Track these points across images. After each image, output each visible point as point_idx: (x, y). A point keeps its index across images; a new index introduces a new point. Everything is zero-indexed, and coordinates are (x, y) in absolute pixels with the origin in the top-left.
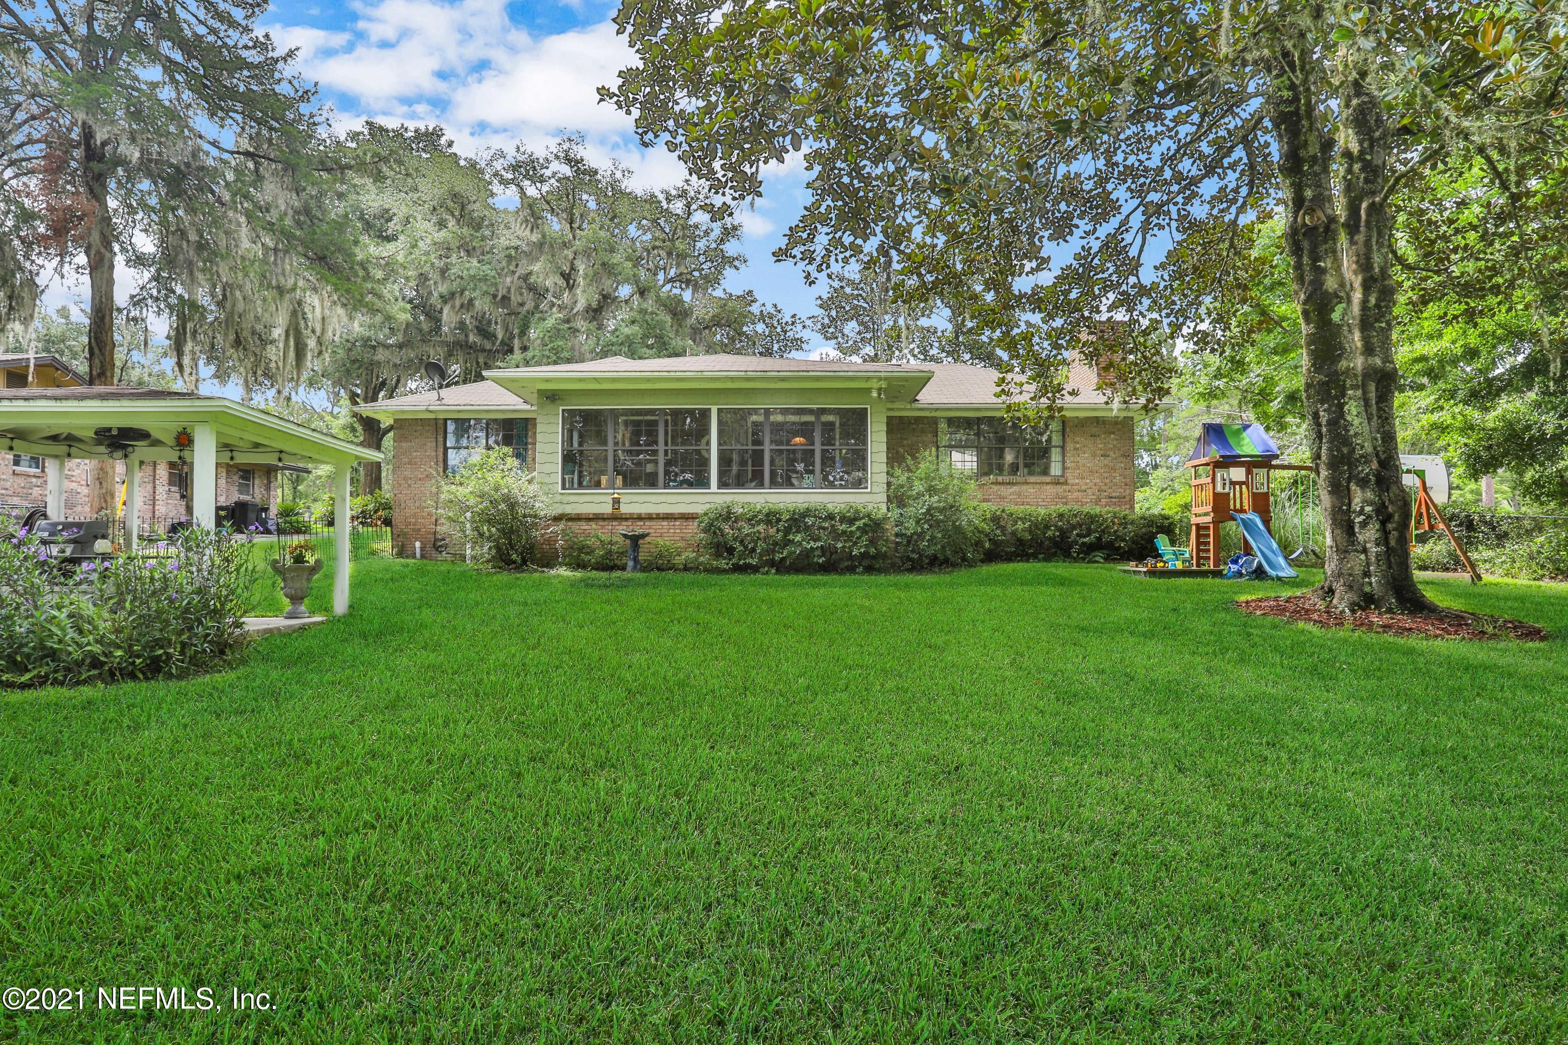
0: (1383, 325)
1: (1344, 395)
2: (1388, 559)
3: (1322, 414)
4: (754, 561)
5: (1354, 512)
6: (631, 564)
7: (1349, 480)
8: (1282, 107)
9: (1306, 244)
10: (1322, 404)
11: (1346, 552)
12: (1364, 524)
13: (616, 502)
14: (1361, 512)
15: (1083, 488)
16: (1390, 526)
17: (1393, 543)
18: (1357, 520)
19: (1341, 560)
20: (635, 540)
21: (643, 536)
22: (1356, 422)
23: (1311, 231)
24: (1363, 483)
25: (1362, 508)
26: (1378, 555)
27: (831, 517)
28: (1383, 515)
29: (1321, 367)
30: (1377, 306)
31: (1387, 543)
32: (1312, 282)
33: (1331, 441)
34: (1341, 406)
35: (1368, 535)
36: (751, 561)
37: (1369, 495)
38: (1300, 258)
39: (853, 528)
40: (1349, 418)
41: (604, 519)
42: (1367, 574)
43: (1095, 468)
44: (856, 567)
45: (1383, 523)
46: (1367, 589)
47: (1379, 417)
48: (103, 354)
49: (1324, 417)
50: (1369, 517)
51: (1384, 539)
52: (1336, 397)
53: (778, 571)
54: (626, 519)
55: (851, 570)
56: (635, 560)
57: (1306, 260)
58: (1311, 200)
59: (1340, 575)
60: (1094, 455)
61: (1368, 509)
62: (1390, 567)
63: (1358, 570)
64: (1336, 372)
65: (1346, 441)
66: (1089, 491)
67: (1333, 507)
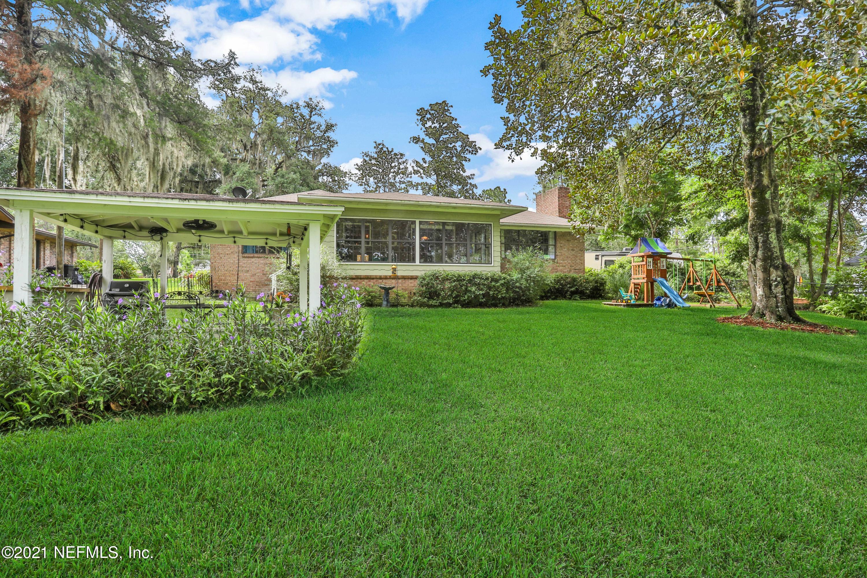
1: (769, 230)
2: (786, 302)
3: (759, 238)
4: (451, 301)
5: (772, 280)
6: (385, 303)
7: (770, 267)
8: (748, 103)
9: (756, 164)
10: (760, 233)
11: (769, 297)
12: (776, 286)
13: (394, 270)
14: (776, 280)
16: (787, 286)
17: (788, 293)
18: (774, 284)
19: (767, 301)
20: (387, 290)
21: (390, 288)
22: (774, 241)
23: (759, 159)
24: (777, 268)
25: (776, 279)
26: (782, 299)
28: (784, 282)
29: (760, 217)
31: (785, 294)
32: (757, 181)
33: (764, 250)
34: (768, 235)
35: (778, 290)
36: (449, 301)
37: (779, 273)
38: (752, 169)
39: (498, 284)
40: (771, 240)
42: (777, 307)
44: (500, 304)
45: (784, 285)
46: (778, 313)
49: (760, 239)
50: (779, 282)
51: (784, 292)
52: (766, 231)
53: (463, 306)
56: (387, 301)
57: (754, 170)
58: (759, 145)
59: (767, 307)
61: (779, 279)
62: (786, 304)
63: (774, 305)
64: (766, 220)
65: (770, 250)
67: (764, 278)
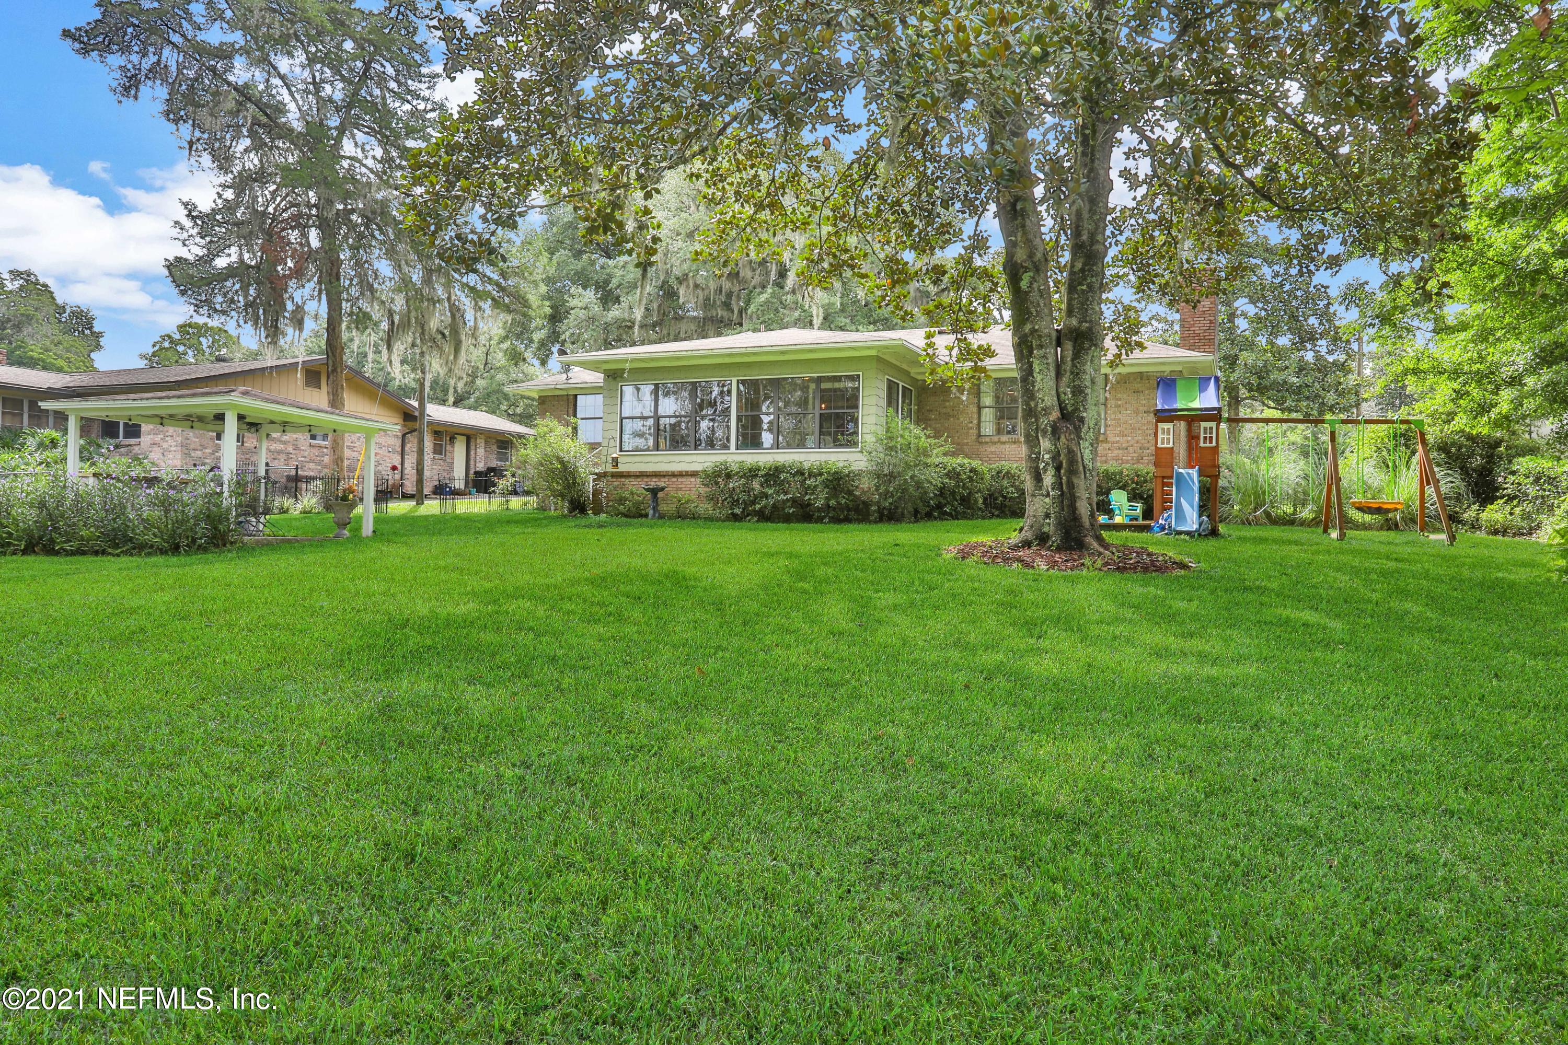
0: (1084, 287)
1: (1032, 354)
2: (1062, 503)
6: (651, 512)
7: (1037, 431)
11: (1033, 496)
12: (1044, 471)
14: (1042, 460)
15: (1125, 445)
17: (1064, 487)
20: (654, 492)
21: (662, 489)
22: (1038, 378)
25: (1043, 456)
27: (800, 472)
28: (1057, 463)
29: (1017, 330)
30: (1082, 270)
31: (1061, 487)
34: (1030, 365)
35: (1048, 480)
37: (1048, 444)
40: (1035, 375)
41: (647, 476)
43: (1137, 426)
44: (824, 517)
46: (1046, 529)
47: (1072, 373)
48: (334, 356)
50: (1047, 464)
51: (1058, 484)
54: (664, 476)
55: (820, 520)
56: (655, 509)
60: (1137, 412)
61: (1047, 456)
62: (1062, 509)
63: (1041, 512)
64: (1026, 334)
66: (1131, 449)
